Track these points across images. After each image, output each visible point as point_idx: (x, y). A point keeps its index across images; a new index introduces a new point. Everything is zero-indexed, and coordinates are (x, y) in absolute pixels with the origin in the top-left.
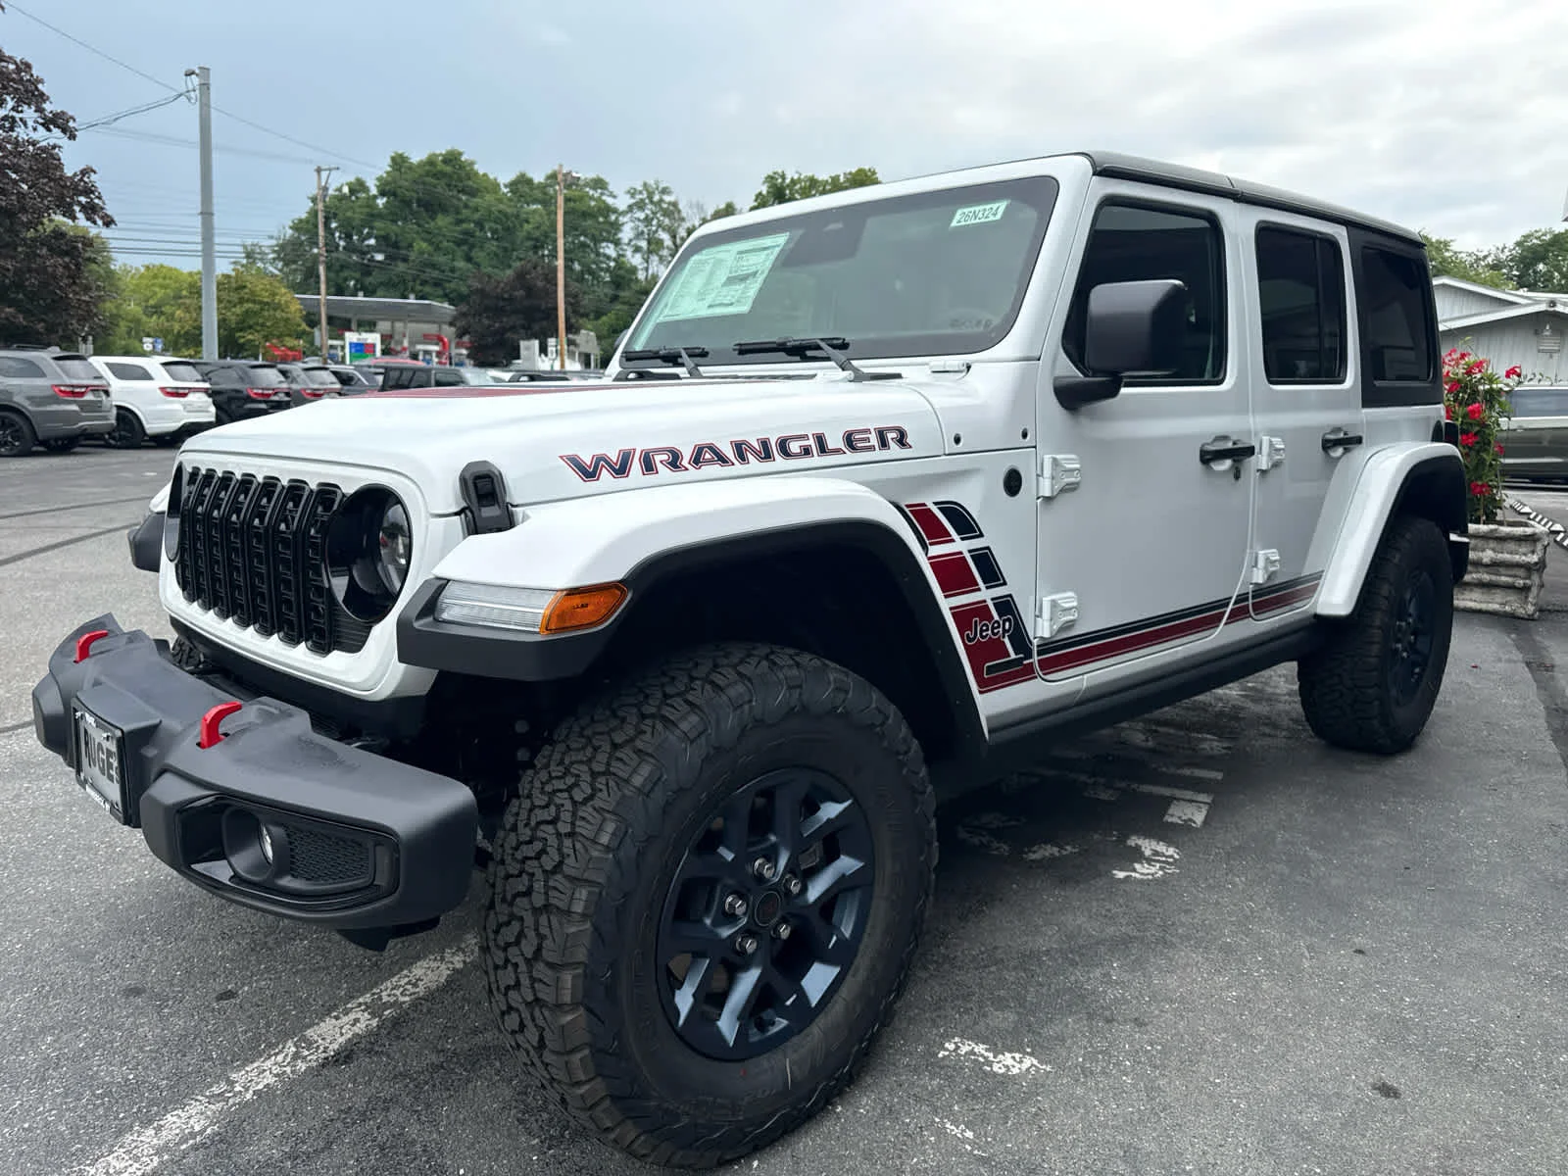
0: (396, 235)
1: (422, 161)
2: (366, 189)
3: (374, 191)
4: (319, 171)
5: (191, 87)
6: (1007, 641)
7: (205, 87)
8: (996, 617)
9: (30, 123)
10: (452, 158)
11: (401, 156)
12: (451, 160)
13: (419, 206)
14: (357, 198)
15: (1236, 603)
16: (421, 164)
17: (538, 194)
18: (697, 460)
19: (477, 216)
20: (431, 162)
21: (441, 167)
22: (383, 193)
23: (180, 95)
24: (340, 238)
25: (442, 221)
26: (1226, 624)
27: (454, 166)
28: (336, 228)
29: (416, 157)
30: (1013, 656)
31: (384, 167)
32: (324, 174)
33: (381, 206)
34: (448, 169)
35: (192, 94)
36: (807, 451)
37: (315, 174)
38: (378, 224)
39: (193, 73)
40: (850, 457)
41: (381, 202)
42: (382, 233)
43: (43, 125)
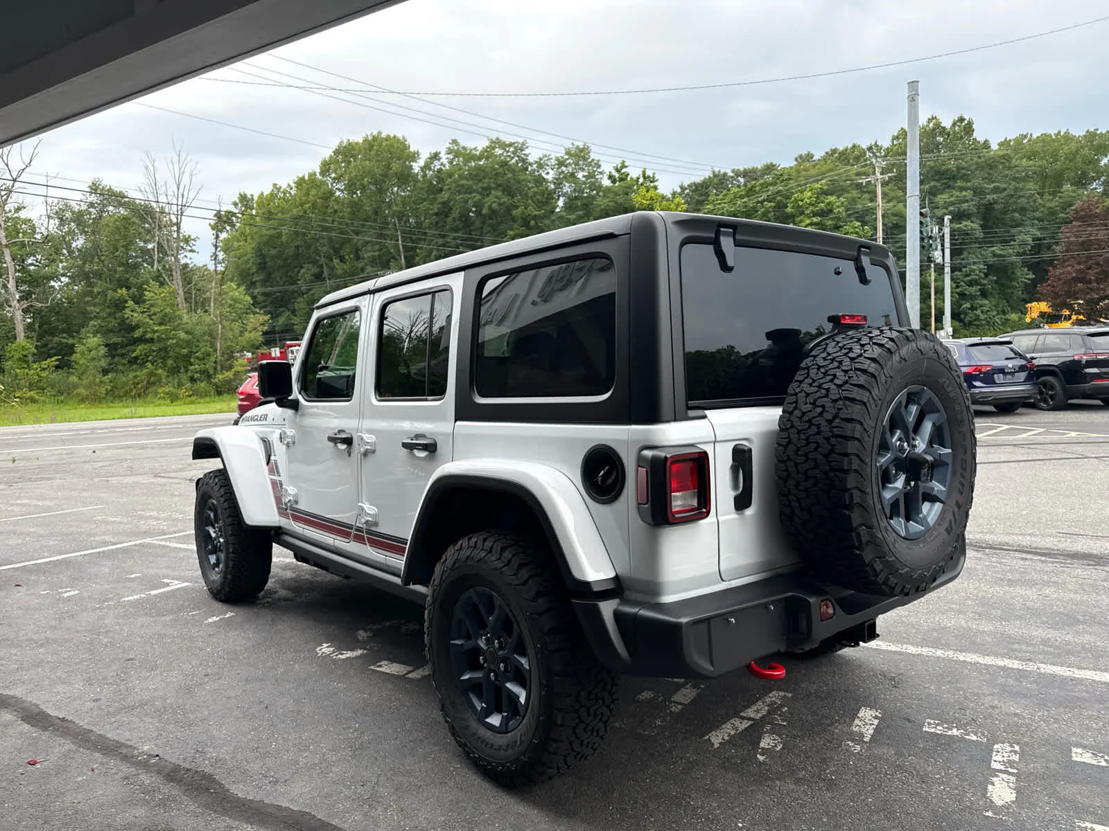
8: (280, 488)
30: (284, 506)
36: (256, 420)
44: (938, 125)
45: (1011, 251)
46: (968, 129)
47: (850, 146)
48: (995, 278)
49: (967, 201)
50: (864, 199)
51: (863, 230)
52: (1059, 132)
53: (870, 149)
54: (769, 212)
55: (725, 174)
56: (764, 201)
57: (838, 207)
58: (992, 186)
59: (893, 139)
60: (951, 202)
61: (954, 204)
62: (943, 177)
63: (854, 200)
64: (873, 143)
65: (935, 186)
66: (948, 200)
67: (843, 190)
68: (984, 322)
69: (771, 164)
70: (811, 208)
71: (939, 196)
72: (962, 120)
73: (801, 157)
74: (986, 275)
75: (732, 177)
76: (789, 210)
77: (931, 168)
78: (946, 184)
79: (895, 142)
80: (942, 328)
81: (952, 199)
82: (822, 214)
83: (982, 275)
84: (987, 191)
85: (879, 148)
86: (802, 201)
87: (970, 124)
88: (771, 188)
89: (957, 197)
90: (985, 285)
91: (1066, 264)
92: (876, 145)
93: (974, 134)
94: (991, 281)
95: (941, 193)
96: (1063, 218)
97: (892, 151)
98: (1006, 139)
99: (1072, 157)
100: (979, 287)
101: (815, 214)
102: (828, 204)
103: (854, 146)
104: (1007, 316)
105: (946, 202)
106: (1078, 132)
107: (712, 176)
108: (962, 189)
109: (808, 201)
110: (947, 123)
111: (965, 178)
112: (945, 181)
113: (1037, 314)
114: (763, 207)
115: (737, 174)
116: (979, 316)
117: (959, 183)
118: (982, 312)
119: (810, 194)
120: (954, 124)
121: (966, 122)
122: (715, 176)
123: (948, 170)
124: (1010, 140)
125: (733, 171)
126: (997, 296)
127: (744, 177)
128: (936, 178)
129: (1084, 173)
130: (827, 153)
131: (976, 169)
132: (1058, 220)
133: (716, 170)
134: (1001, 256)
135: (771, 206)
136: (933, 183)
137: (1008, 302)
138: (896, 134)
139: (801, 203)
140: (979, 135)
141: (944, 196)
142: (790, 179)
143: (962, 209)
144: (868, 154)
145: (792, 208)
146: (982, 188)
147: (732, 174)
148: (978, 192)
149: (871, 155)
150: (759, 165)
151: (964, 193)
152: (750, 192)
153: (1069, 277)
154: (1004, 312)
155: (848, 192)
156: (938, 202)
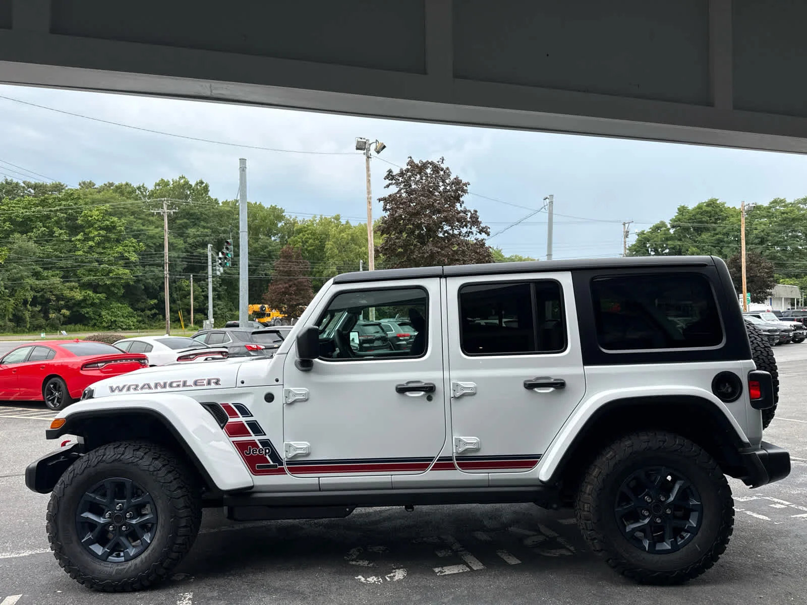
0: (680, 246)
1: (695, 207)
2: (666, 226)
3: (669, 226)
4: (624, 224)
5: (546, 204)
6: (267, 457)
7: (551, 202)
8: (261, 447)
9: (475, 233)
10: (712, 203)
11: (683, 207)
12: (711, 204)
13: (694, 230)
14: (661, 230)
15: (437, 461)
16: (694, 210)
17: (764, 213)
18: (142, 388)
19: (725, 231)
20: (699, 207)
21: (705, 208)
22: (673, 227)
23: (542, 208)
24: (651, 251)
25: (705, 236)
26: (431, 470)
27: (713, 207)
28: (649, 246)
29: (691, 206)
30: (272, 463)
31: (674, 214)
32: (627, 225)
33: (672, 233)
34: (709, 209)
35: (546, 207)
36: (178, 386)
37: (623, 226)
38: (669, 242)
39: (547, 198)
40: (194, 388)
41: (672, 231)
42: (672, 246)
43: (479, 232)
44: (187, 183)
45: (235, 271)
46: (206, 190)
47: (124, 183)
48: (226, 287)
49: (208, 236)
50: (138, 223)
51: (139, 246)
52: (256, 203)
53: (139, 188)
54: (62, 221)
55: (17, 184)
56: (57, 210)
57: (120, 226)
58: (223, 228)
59: (156, 186)
60: (198, 235)
61: (200, 237)
62: (192, 217)
63: (131, 223)
64: (141, 185)
65: (186, 223)
66: (196, 233)
67: (122, 214)
68: (220, 316)
69: (60, 184)
70: (99, 223)
71: (190, 230)
72: (202, 183)
73: (84, 183)
74: (221, 285)
75: (24, 187)
76: (79, 222)
77: (184, 210)
78: (193, 222)
79: (157, 188)
80: (208, 319)
81: (198, 233)
82: (107, 228)
83: (218, 285)
84: (220, 231)
85: (145, 189)
86: (91, 217)
87: (206, 187)
88: (64, 203)
89: (202, 232)
90: (219, 292)
91: (278, 283)
92: (143, 186)
93: (209, 193)
94: (223, 289)
95: (191, 228)
96: (263, 255)
97: (156, 193)
98: (227, 201)
99: (264, 219)
100: (217, 293)
101: (101, 229)
102: (112, 222)
103: (127, 184)
104: (233, 313)
105: (194, 234)
106: (267, 205)
107: (4, 183)
108: (204, 227)
109: (96, 218)
110: (193, 183)
111: (205, 220)
112: (193, 220)
113: (252, 312)
114: (56, 216)
115: (29, 186)
116: (217, 311)
117: (202, 223)
118: (219, 309)
119: (97, 213)
120: (197, 184)
121: (204, 185)
122: (7, 183)
123: (195, 213)
124: (229, 202)
125: (24, 183)
126: (226, 299)
127: (34, 189)
128: (187, 217)
129: (270, 229)
130: (105, 185)
131: (213, 216)
132: (260, 256)
133: (9, 179)
134: (229, 274)
135: (64, 217)
136: (185, 220)
137: (233, 303)
138: (158, 182)
139: (90, 219)
140: (212, 194)
141: (193, 230)
142: (80, 198)
143: (205, 240)
144: (138, 192)
145: (82, 221)
146: (217, 229)
147: (23, 185)
148: (215, 231)
149: (140, 193)
150: (49, 182)
151: (206, 230)
152: (43, 203)
153: (281, 291)
154: (231, 310)
155: (126, 216)
156: (189, 233)
